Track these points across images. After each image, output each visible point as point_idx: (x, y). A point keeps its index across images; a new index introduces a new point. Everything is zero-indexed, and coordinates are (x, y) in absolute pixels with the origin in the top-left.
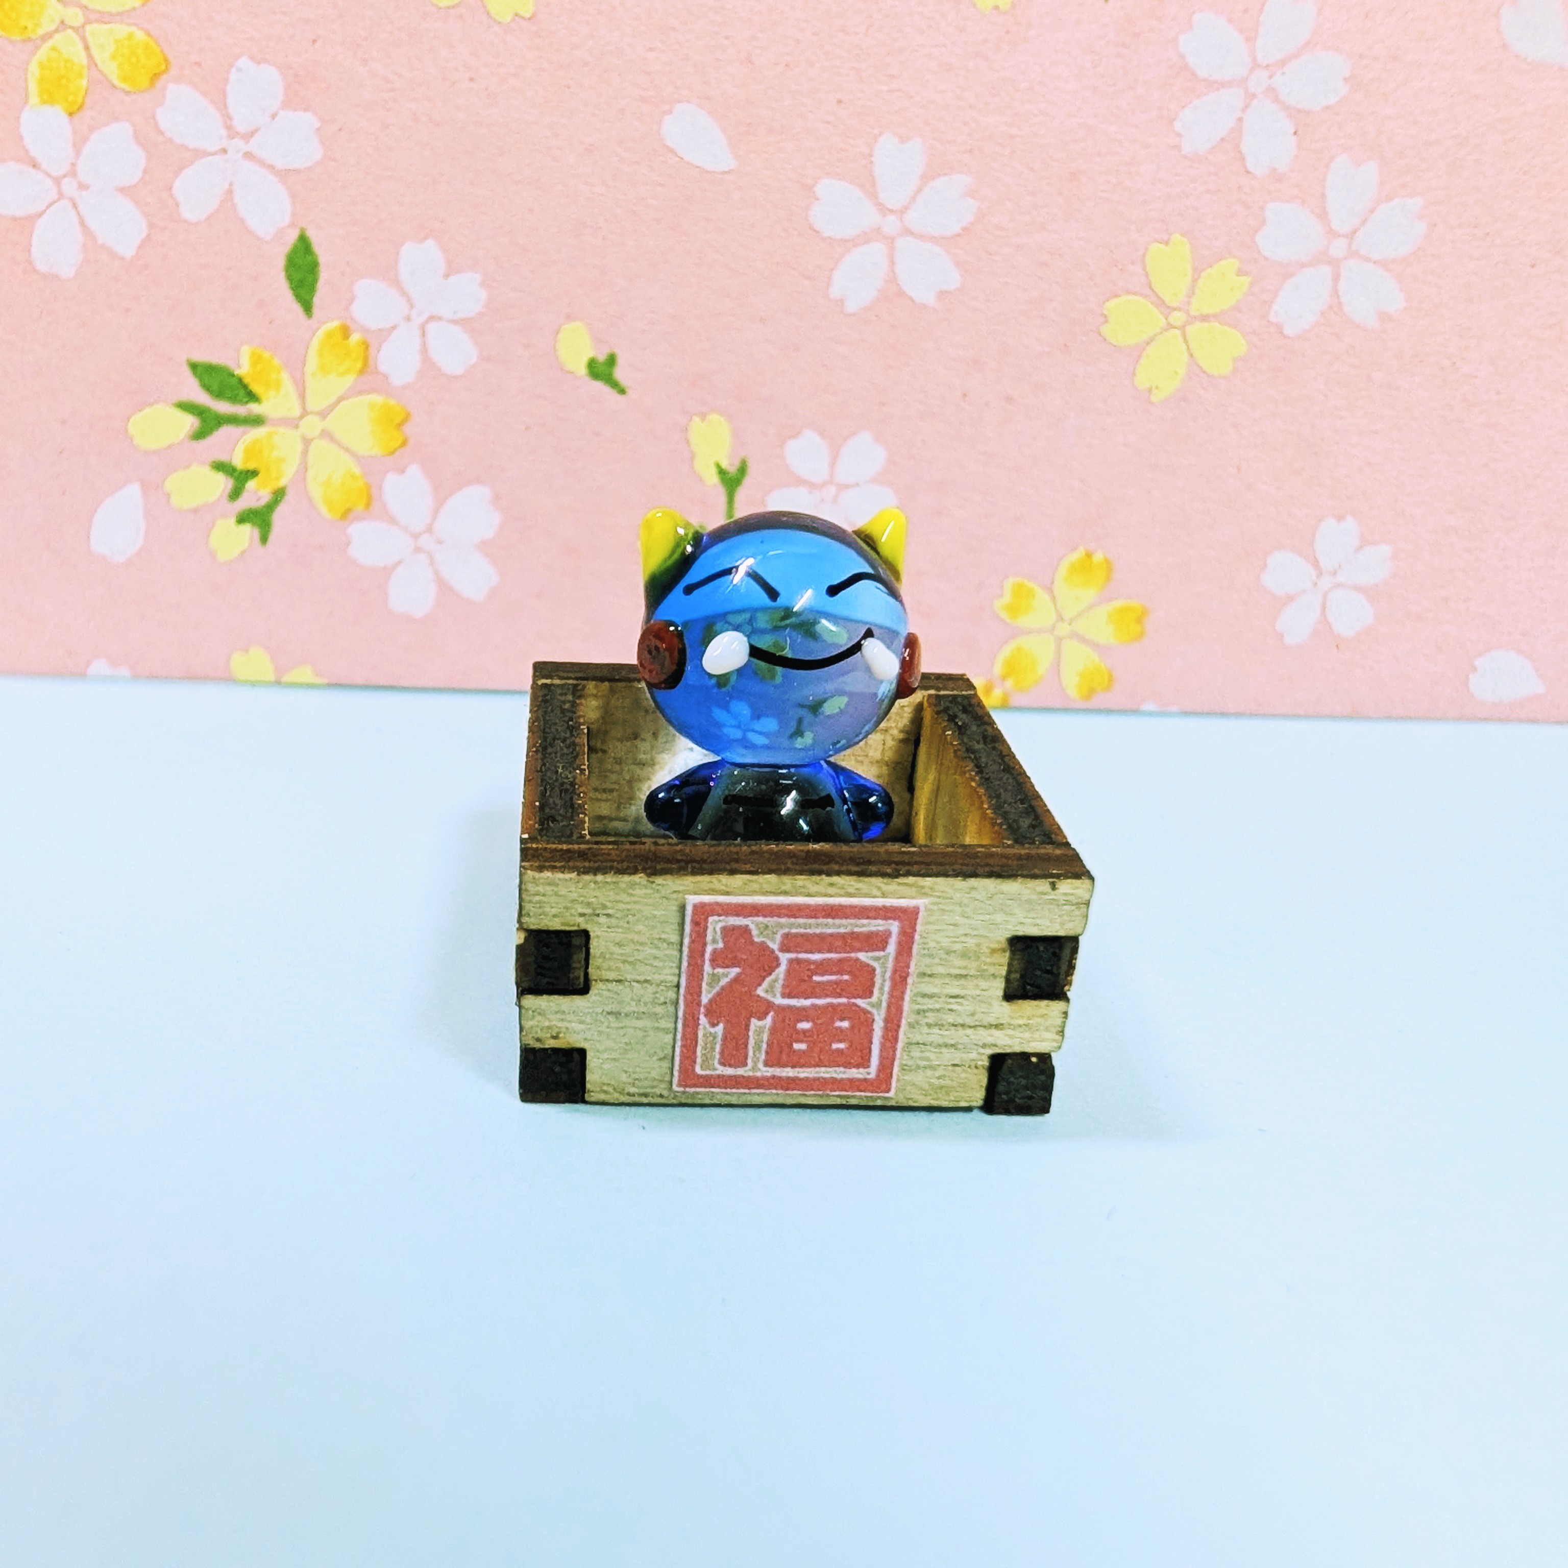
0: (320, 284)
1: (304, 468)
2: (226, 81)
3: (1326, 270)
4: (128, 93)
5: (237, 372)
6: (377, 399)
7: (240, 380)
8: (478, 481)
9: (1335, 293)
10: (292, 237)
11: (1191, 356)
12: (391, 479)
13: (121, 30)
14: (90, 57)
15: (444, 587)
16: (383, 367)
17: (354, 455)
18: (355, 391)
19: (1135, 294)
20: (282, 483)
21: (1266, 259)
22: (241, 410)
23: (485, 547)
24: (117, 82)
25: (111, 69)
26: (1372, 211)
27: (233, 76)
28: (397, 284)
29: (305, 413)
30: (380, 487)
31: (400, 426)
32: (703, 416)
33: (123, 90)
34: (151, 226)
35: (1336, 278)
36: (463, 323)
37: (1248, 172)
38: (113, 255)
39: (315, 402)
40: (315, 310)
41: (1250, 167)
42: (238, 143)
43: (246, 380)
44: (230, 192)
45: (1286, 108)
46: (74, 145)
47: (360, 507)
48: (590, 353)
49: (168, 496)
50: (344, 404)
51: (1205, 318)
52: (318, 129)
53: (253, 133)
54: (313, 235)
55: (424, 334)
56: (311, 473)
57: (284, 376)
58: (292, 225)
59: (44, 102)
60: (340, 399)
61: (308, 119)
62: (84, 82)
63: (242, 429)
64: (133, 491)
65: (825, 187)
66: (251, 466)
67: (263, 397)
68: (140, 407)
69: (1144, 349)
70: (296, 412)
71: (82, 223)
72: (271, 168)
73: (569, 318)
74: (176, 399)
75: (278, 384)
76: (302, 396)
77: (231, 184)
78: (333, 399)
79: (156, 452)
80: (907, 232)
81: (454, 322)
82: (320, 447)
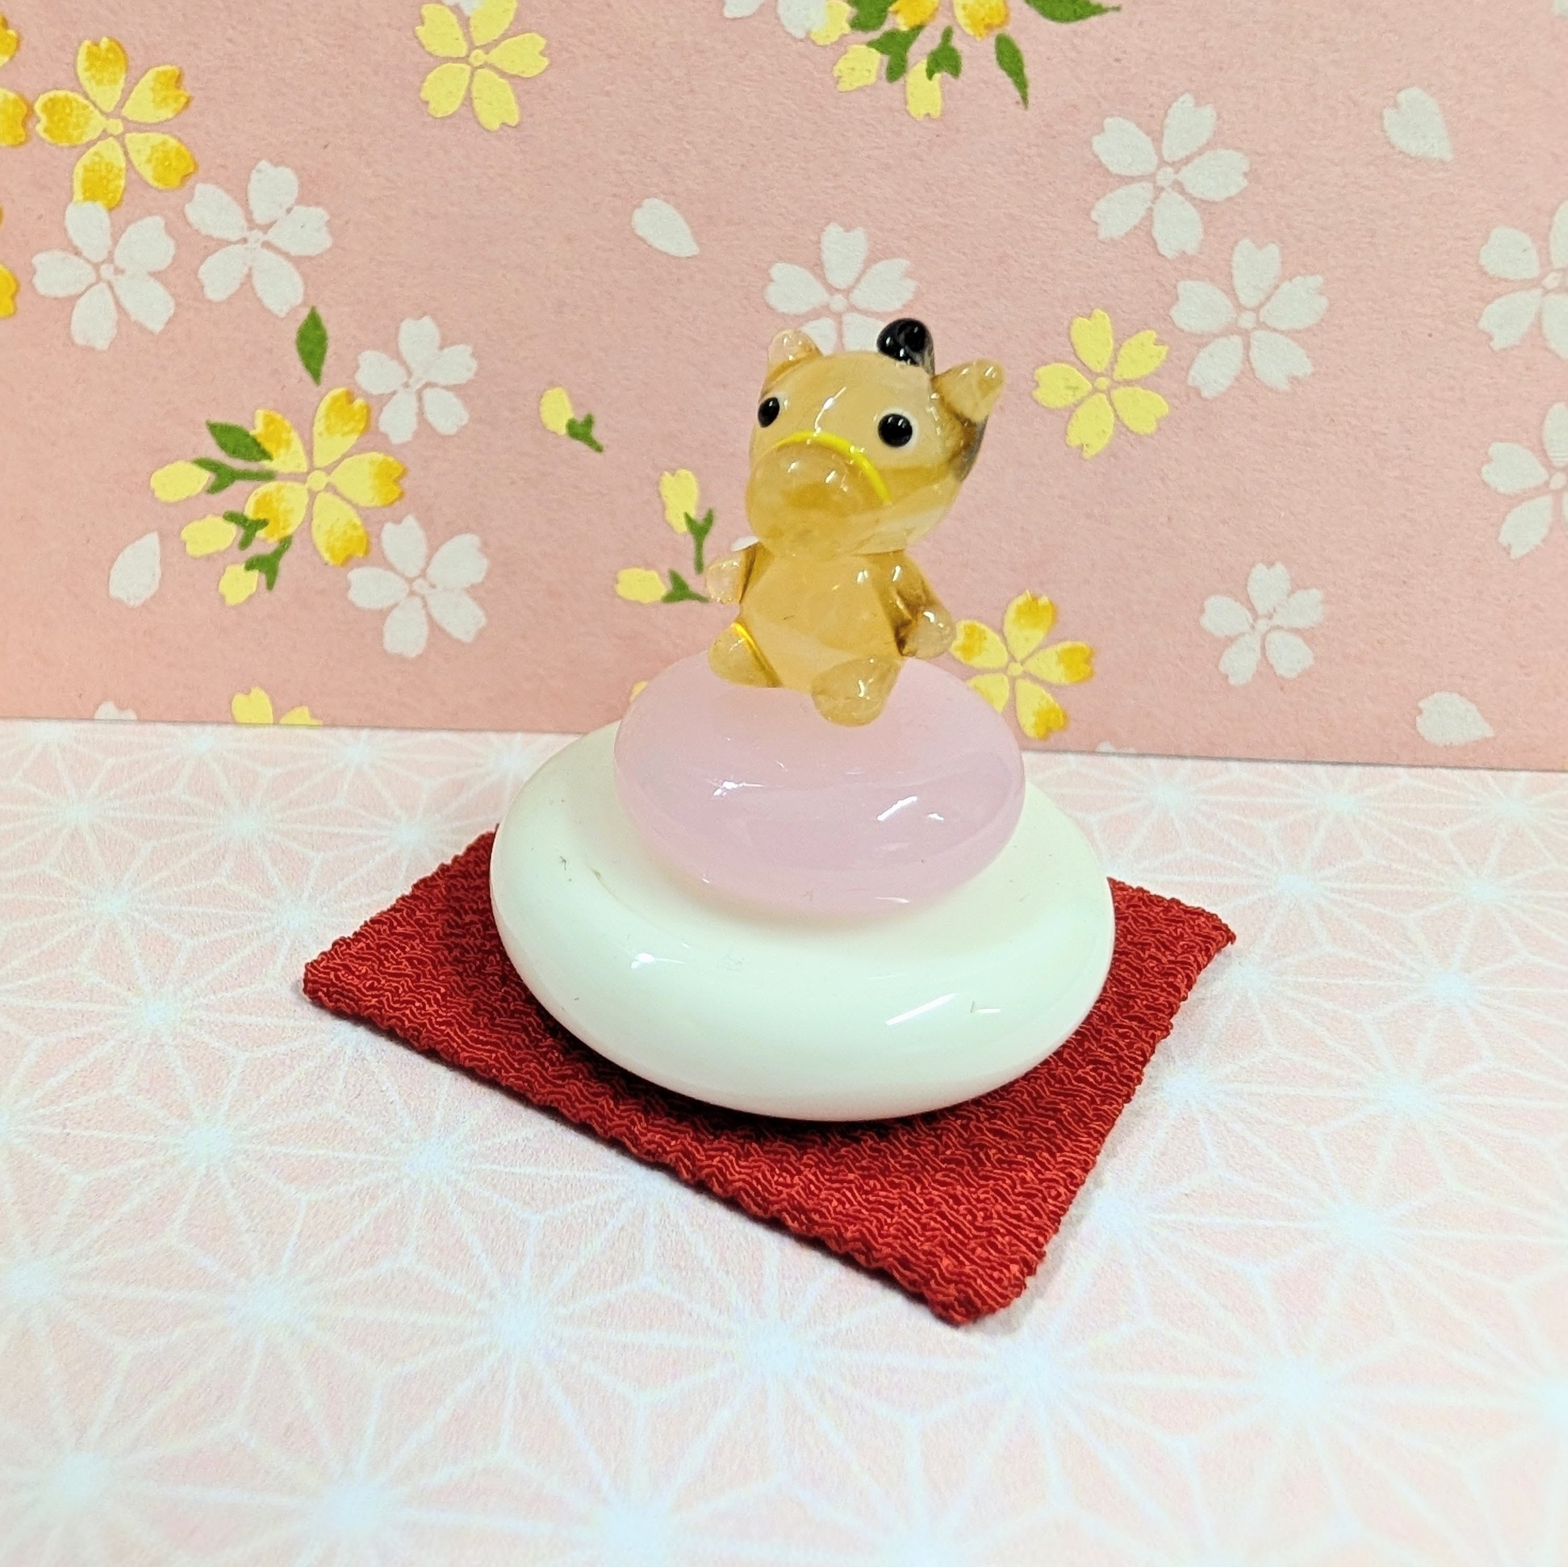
0: (328, 354)
1: (309, 517)
2: (248, 180)
3: (1237, 340)
4: (160, 191)
5: (252, 433)
6: (378, 457)
7: (254, 440)
8: (468, 530)
9: (1247, 359)
10: (305, 313)
11: (1117, 417)
12: (389, 527)
13: (156, 138)
14: (129, 161)
15: (435, 627)
16: (382, 428)
17: (356, 507)
18: (358, 449)
19: (1061, 361)
20: (289, 531)
21: (1182, 331)
22: (253, 466)
23: (473, 591)
24: (151, 181)
25: (148, 172)
26: (1276, 287)
27: (254, 176)
28: (397, 356)
29: (312, 468)
30: (378, 536)
31: (397, 481)
32: (673, 472)
33: (156, 188)
34: (178, 305)
35: (1247, 347)
36: (455, 389)
37: (1159, 254)
38: (142, 329)
39: (321, 460)
40: (323, 378)
41: (1162, 251)
42: (257, 234)
43: (259, 440)
44: (249, 276)
45: (1192, 199)
46: (112, 235)
47: (361, 554)
48: (571, 416)
49: (184, 544)
50: (347, 461)
51: (1128, 383)
52: (329, 221)
53: (270, 225)
54: (322, 312)
55: (420, 399)
56: (316, 522)
57: (294, 435)
58: (304, 304)
59: (86, 199)
60: (344, 457)
61: (318, 214)
62: (122, 183)
63: (256, 483)
64: (152, 540)
65: (779, 271)
66: (261, 516)
67: (274, 455)
68: (162, 464)
69: (1074, 411)
70: (304, 468)
71: (118, 303)
72: (287, 255)
73: (552, 384)
74: (195, 457)
75: (288, 443)
76: (310, 453)
77: (250, 269)
78: (338, 457)
79: (176, 505)
80: (853, 308)
81: (447, 388)
82: (324, 498)
